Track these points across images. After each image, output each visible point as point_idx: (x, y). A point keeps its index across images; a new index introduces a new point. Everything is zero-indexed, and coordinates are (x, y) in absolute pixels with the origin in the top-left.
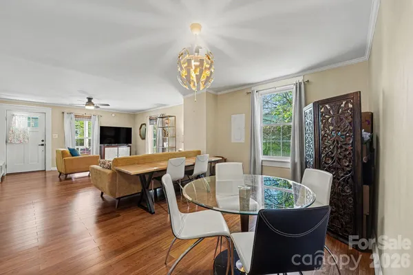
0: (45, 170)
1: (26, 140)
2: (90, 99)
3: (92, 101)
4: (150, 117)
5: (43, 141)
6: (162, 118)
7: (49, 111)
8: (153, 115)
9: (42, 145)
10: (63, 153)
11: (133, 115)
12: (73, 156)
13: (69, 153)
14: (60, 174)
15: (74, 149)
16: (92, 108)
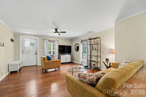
0: (37, 65)
1: (30, 52)
2: (56, 30)
3: (57, 30)
4: (81, 40)
5: (36, 52)
6: (90, 39)
7: (38, 38)
8: (83, 39)
9: (36, 54)
10: (44, 58)
11: (72, 40)
12: (48, 60)
13: (47, 59)
14: (43, 69)
15: (49, 57)
16: (57, 34)
